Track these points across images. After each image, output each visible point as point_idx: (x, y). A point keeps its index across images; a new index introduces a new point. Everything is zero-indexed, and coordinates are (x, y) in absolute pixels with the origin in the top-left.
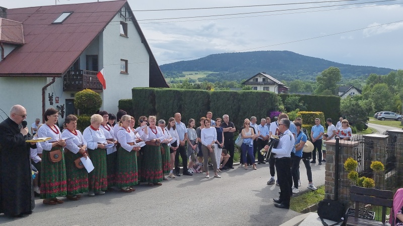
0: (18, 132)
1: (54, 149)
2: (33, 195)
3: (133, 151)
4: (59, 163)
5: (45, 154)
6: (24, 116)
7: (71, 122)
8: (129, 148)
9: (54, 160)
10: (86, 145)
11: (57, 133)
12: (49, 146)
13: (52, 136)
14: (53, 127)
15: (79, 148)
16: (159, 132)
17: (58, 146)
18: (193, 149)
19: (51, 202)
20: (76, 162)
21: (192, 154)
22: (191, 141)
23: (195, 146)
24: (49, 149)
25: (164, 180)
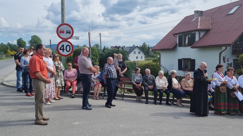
0: (203, 75)
1: (221, 85)
4: (224, 93)
5: (217, 88)
6: (206, 67)
7: (230, 71)
9: (222, 92)
10: (238, 85)
11: (223, 77)
12: (219, 84)
13: (221, 79)
14: (220, 74)
15: (233, 86)
17: (224, 84)
19: (218, 113)
20: (231, 93)
24: (219, 85)
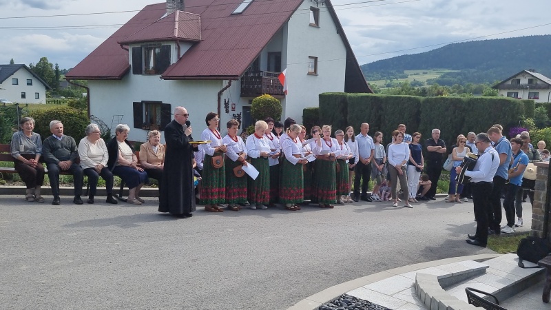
0: (182, 133)
1: (215, 154)
2: (193, 201)
3: (299, 164)
4: (220, 169)
5: (208, 159)
6: (185, 115)
7: (233, 126)
8: (294, 161)
9: (217, 166)
10: (246, 152)
11: (219, 138)
12: (212, 150)
13: (214, 141)
14: (215, 132)
15: (238, 156)
16: (334, 145)
17: (220, 152)
18: (378, 170)
19: (211, 208)
20: (235, 170)
21: (376, 176)
22: (376, 159)
23: (381, 167)
24: (212, 154)
25: (339, 203)
